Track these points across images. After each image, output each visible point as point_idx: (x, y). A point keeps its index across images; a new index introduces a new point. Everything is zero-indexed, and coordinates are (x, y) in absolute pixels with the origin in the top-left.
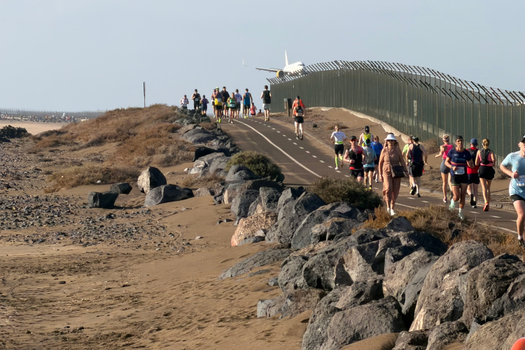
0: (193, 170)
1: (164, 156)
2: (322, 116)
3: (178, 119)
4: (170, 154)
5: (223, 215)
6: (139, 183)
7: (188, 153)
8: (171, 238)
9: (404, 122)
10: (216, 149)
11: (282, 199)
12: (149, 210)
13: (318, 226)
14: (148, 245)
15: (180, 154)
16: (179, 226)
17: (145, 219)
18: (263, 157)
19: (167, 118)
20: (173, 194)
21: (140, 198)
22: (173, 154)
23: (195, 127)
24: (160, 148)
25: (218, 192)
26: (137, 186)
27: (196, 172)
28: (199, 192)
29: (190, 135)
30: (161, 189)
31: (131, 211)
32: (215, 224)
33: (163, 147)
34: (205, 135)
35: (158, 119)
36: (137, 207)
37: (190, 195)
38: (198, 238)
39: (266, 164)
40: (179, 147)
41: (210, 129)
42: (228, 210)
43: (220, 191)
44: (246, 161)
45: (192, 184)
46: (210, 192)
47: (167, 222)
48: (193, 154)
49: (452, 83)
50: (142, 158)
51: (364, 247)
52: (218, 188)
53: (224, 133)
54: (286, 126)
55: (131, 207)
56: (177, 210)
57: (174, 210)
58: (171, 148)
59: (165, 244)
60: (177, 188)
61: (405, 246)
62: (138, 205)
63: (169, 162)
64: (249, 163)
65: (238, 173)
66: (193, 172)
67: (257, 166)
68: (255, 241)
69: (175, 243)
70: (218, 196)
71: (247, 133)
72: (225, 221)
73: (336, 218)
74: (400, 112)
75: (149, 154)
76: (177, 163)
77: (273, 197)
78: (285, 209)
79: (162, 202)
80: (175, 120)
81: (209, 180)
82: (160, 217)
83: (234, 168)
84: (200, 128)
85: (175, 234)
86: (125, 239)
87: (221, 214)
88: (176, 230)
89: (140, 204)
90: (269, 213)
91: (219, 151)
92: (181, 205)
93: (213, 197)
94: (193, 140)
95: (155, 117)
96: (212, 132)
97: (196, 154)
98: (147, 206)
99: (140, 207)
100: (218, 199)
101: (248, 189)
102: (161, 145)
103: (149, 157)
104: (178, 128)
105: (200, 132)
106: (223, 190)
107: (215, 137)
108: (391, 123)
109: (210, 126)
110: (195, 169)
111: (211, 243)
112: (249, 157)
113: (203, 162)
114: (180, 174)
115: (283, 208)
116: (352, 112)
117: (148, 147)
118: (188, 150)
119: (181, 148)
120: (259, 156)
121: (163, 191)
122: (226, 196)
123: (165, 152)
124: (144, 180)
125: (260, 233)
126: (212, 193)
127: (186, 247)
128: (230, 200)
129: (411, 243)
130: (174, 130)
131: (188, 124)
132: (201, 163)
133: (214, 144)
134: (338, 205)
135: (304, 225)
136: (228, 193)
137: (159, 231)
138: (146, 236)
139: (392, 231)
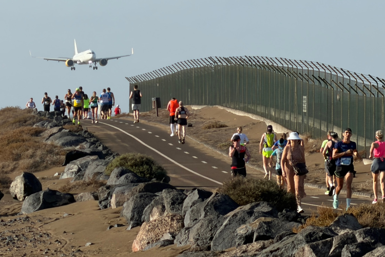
0: (65, 174)
1: (31, 161)
2: (196, 115)
3: (38, 122)
4: (38, 159)
5: (112, 220)
6: (11, 190)
7: (58, 157)
8: (58, 245)
9: (292, 119)
10: (88, 152)
11: (187, 202)
12: (28, 217)
13: (243, 226)
14: (35, 253)
15: (48, 158)
16: (65, 232)
17: (24, 226)
18: (147, 159)
19: (25, 122)
20: (52, 200)
21: (15, 205)
22: (41, 158)
23: (60, 130)
24: (27, 153)
25: (102, 196)
26: (9, 193)
27: (69, 176)
28: (81, 197)
29: (56, 139)
30: (40, 195)
31: (8, 219)
32: (104, 229)
33: (30, 152)
34: (74, 138)
35: (15, 123)
36: (13, 215)
37: (72, 200)
38: (88, 244)
39: (150, 166)
40: (47, 151)
41: (76, 131)
42: (117, 215)
43: (106, 196)
44: (129, 163)
45: (70, 189)
46: (94, 196)
47: (50, 228)
48: (63, 157)
49: (346, 77)
50: (7, 163)
51: (318, 245)
52: (102, 192)
53: (91, 136)
54: (157, 126)
55: (6, 215)
56: (57, 216)
57: (55, 216)
58: (39, 153)
59: (53, 252)
60: (58, 193)
61: (362, 243)
62: (13, 212)
63: (36, 167)
64: (132, 166)
65: (124, 176)
66: (65, 176)
67: (141, 168)
68: (163, 245)
69: (62, 250)
70: (104, 200)
71: (115, 135)
72: (116, 226)
73: (263, 218)
74: (287, 110)
75: (15, 160)
76: (46, 168)
77: (177, 199)
78: (192, 211)
79: (41, 208)
80: (34, 123)
81: (89, 184)
82: (39, 224)
83: (116, 171)
84: (67, 131)
85: (62, 241)
86: (6, 248)
87: (110, 219)
88: (62, 237)
89: (16, 211)
90: (174, 216)
91: (92, 154)
92: (61, 211)
93: (97, 202)
94: (60, 143)
95: (11, 120)
96: (79, 135)
97: (67, 158)
98: (24, 213)
99: (16, 214)
100: (103, 203)
101: (140, 192)
102: (28, 150)
103: (15, 163)
104: (41, 132)
105: (68, 135)
106: (110, 195)
107: (84, 140)
108: (276, 121)
109: (75, 129)
110: (68, 173)
111: (104, 249)
112: (132, 159)
113: (76, 166)
114: (50, 179)
115: (190, 210)
116: (229, 110)
117: (14, 152)
118: (57, 154)
119: (50, 152)
120: (142, 158)
121: (41, 197)
122: (113, 200)
123: (32, 156)
124: (17, 186)
125: (168, 237)
126: (96, 198)
127: (77, 254)
128: (119, 204)
129: (367, 239)
130: (37, 133)
131: (51, 127)
132: (74, 167)
133: (86, 147)
134: (257, 205)
135: (226, 226)
136: (116, 197)
137: (44, 239)
138: (29, 244)
139: (338, 228)
